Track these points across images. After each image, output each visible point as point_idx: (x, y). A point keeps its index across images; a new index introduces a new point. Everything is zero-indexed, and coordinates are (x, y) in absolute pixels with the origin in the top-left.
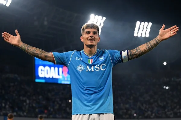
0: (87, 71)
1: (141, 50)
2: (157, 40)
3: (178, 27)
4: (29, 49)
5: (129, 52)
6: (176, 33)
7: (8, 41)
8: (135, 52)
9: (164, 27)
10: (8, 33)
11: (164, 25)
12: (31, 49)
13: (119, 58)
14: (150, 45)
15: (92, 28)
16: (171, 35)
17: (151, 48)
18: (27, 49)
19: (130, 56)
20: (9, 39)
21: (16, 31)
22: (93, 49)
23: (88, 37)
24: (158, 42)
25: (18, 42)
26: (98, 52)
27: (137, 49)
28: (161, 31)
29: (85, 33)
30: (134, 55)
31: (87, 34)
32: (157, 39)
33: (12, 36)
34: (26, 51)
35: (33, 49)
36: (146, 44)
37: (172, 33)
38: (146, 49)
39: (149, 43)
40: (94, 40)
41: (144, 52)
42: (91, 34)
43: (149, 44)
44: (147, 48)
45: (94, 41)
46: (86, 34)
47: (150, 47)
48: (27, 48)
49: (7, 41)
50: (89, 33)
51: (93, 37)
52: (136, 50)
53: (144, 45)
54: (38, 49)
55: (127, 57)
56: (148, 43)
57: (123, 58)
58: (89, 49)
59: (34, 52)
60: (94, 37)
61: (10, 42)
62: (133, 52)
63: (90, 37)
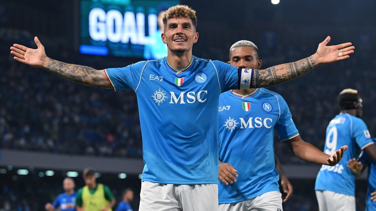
0: (171, 102)
1: (277, 75)
2: (310, 62)
3: (353, 47)
4: (63, 69)
5: (255, 75)
6: (348, 56)
7: (23, 60)
8: (265, 75)
9: (327, 41)
10: (20, 46)
11: (328, 38)
12: (66, 70)
13: (233, 81)
14: (295, 69)
15: (179, 18)
16: (338, 59)
17: (296, 74)
18: (59, 70)
19: (255, 82)
20: (25, 57)
21: (36, 38)
22: (184, 58)
23: (174, 35)
24: (312, 66)
25: (41, 60)
26: (195, 62)
27: (269, 71)
28: (321, 46)
29: (168, 27)
30: (264, 81)
31: (172, 29)
32: (310, 60)
33: (29, 50)
34: (57, 73)
35: (69, 69)
36: (288, 65)
37: (340, 54)
38: (287, 75)
39: (295, 64)
40: (186, 40)
41: (281, 79)
42: (179, 29)
43: (294, 67)
44: (289, 74)
45: (184, 43)
46: (170, 29)
47: (295, 71)
48: (58, 68)
49: (20, 60)
50: (174, 26)
51: (182, 34)
52: (267, 73)
53: (283, 65)
54: (80, 67)
55: (250, 82)
56: (293, 63)
57: (242, 83)
58: (176, 58)
59: (73, 74)
60: (185, 34)
61: (26, 61)
62: (262, 75)
63: (177, 34)
